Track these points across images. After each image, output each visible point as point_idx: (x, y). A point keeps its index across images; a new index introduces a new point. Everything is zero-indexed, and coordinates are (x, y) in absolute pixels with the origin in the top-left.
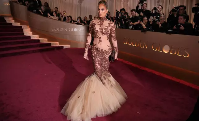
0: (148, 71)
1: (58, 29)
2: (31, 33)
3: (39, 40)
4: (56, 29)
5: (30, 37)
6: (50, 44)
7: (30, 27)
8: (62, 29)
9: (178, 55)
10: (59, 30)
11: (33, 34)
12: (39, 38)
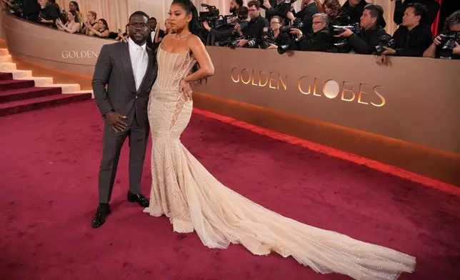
0: (293, 143)
1: (76, 54)
2: (14, 65)
3: (32, 83)
4: (72, 54)
5: (10, 75)
6: (60, 89)
7: (11, 52)
8: (87, 54)
9: (359, 102)
10: (80, 55)
11: (18, 69)
12: (33, 76)
